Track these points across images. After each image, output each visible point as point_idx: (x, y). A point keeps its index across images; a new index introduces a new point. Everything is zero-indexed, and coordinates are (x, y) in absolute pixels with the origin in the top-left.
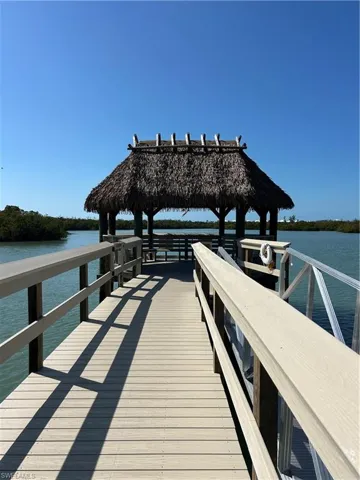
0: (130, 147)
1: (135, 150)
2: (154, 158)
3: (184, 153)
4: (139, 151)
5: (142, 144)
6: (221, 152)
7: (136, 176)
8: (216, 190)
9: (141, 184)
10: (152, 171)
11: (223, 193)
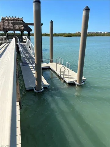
0: (1, 19)
1: (2, 20)
2: (7, 21)
3: (12, 21)
4: (3, 20)
5: (4, 18)
6: (19, 20)
7: (4, 25)
8: (18, 28)
9: (5, 27)
10: (6, 24)
11: (19, 29)
